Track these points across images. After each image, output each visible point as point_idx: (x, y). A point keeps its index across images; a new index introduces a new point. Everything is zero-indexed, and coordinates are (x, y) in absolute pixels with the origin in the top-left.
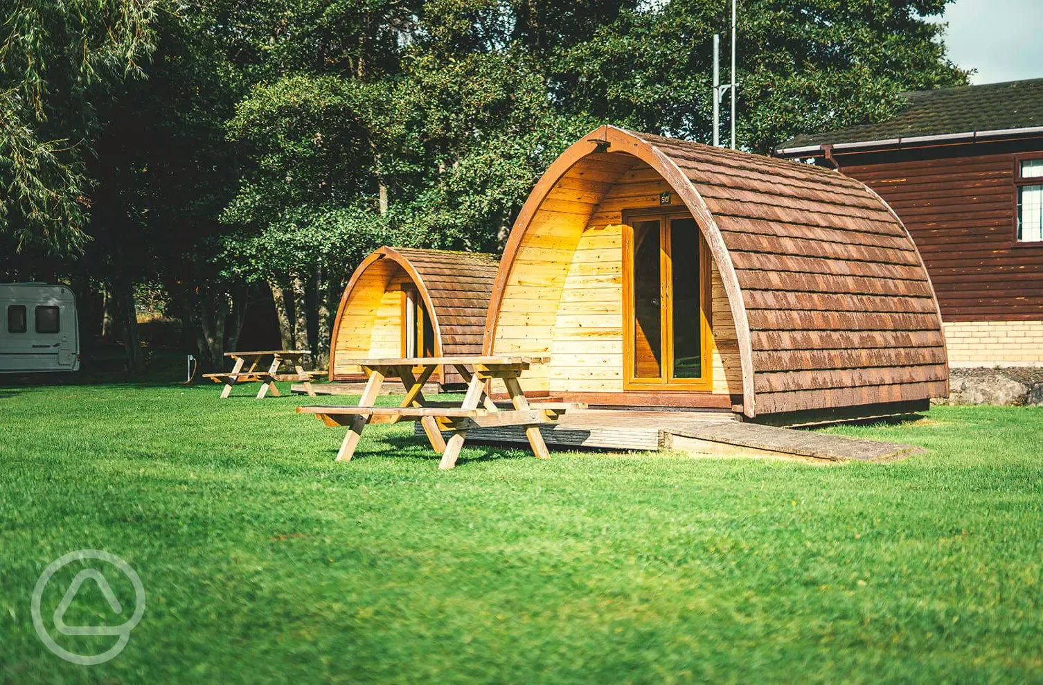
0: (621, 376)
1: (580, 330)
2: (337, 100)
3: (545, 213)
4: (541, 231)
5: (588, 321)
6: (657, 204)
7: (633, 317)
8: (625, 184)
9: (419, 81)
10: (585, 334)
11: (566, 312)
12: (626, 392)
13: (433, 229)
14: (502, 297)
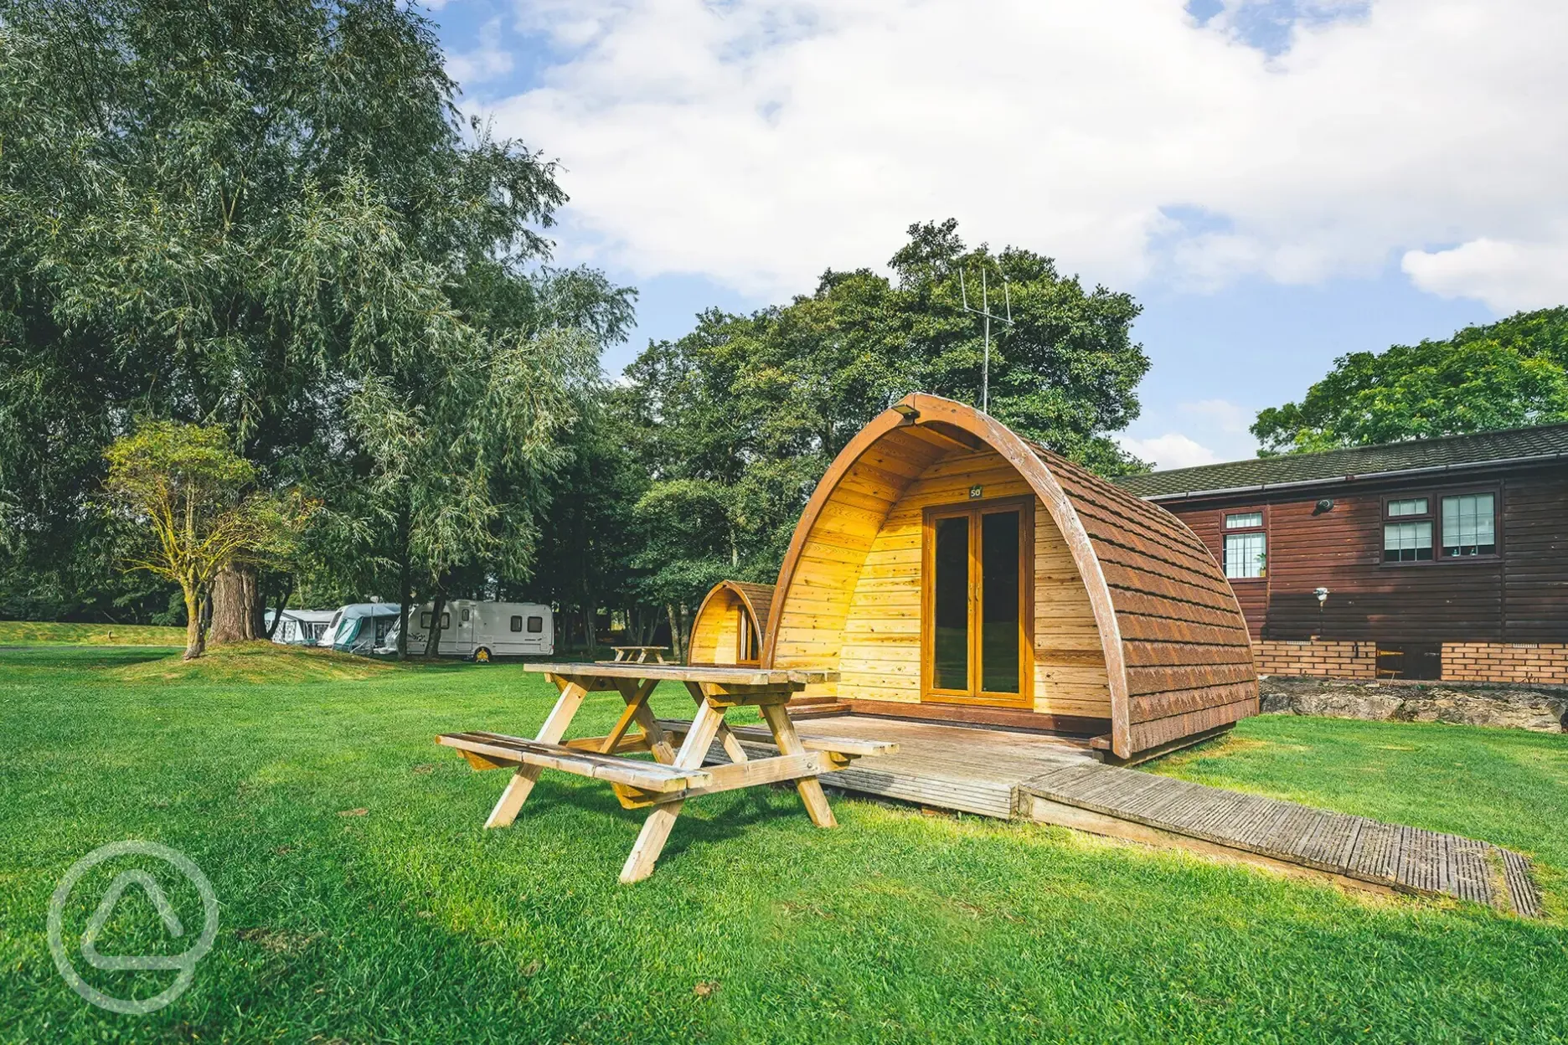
0: (918, 686)
1: (875, 636)
2: (704, 493)
3: (836, 505)
4: (831, 526)
5: (879, 626)
6: (965, 498)
7: (933, 623)
8: (927, 480)
9: (755, 477)
10: (878, 639)
11: (858, 616)
12: (923, 703)
13: (762, 572)
14: (785, 597)
